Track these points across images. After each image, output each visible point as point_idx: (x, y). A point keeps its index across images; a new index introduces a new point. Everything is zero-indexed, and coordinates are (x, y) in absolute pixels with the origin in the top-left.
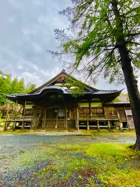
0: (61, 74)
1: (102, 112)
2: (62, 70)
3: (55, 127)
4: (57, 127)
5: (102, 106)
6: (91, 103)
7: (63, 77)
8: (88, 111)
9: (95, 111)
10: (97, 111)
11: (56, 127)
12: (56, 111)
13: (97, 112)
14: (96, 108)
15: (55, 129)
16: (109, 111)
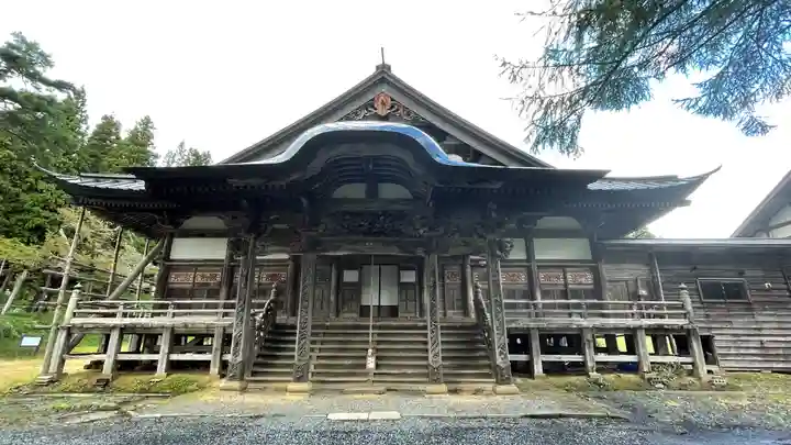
0: (375, 84)
1: (591, 287)
2: (377, 67)
3: (364, 366)
4: (377, 366)
5: (590, 257)
6: (537, 243)
7: (383, 104)
8: (523, 278)
9: (555, 281)
10: (565, 278)
11: (371, 363)
12: (350, 276)
13: (566, 285)
14: (562, 266)
15: (366, 374)
16: (626, 281)
